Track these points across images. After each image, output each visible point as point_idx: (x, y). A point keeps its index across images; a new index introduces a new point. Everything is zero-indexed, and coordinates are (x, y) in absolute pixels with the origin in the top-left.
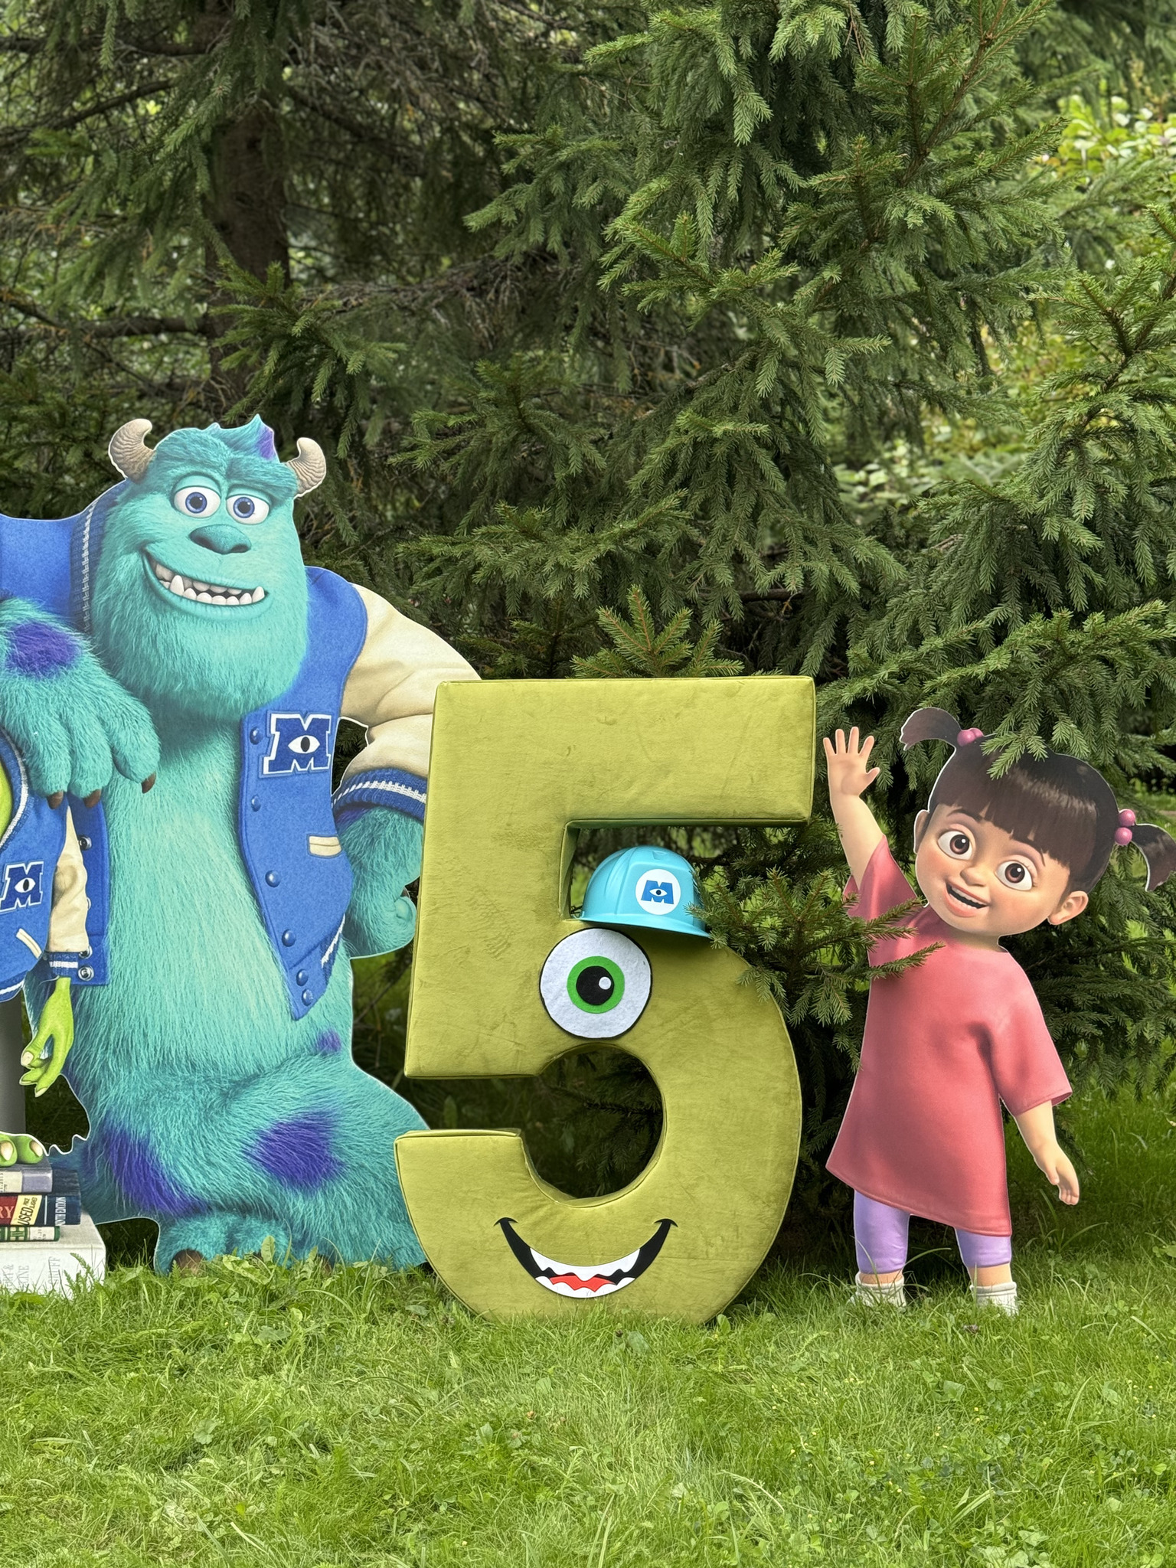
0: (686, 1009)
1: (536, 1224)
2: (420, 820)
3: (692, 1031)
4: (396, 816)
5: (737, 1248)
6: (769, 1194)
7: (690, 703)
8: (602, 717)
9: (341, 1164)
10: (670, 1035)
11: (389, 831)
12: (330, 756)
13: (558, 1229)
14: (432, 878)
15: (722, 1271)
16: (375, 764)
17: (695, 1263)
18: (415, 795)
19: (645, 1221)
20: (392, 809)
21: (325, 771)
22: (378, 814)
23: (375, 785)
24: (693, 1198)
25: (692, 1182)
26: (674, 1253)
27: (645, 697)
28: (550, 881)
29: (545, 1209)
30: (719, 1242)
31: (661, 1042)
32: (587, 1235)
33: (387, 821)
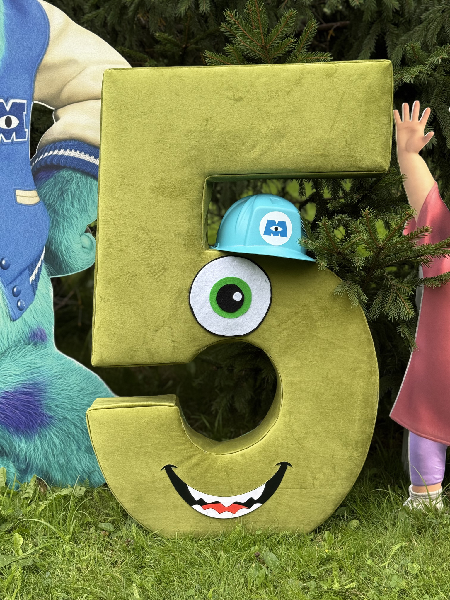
0: (296, 314)
1: (191, 468)
2: (96, 177)
3: (301, 329)
4: (78, 175)
5: (334, 481)
6: (357, 442)
7: (298, 82)
8: (231, 95)
9: (50, 417)
10: (285, 332)
11: (74, 186)
12: (27, 131)
13: (207, 470)
14: (106, 221)
15: (324, 497)
16: (61, 137)
17: (305, 491)
18: (92, 159)
19: (269, 463)
20: (75, 170)
21: (25, 142)
22: (66, 173)
23: (62, 152)
24: (303, 447)
25: (302, 436)
26: (290, 485)
27: (264, 79)
28: (194, 222)
29: (197, 457)
30: (322, 476)
31: (279, 337)
32: (227, 474)
33: (72, 179)
